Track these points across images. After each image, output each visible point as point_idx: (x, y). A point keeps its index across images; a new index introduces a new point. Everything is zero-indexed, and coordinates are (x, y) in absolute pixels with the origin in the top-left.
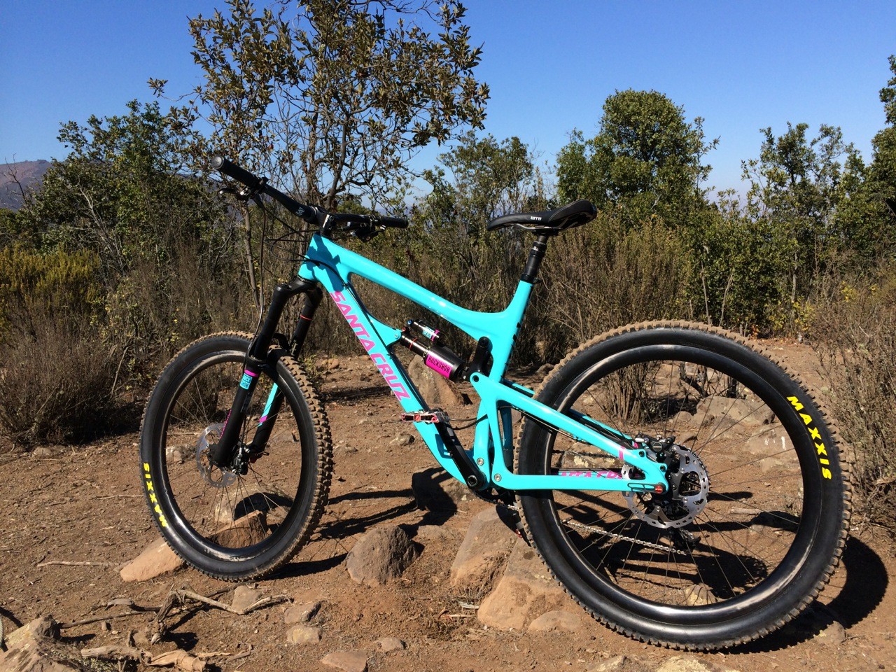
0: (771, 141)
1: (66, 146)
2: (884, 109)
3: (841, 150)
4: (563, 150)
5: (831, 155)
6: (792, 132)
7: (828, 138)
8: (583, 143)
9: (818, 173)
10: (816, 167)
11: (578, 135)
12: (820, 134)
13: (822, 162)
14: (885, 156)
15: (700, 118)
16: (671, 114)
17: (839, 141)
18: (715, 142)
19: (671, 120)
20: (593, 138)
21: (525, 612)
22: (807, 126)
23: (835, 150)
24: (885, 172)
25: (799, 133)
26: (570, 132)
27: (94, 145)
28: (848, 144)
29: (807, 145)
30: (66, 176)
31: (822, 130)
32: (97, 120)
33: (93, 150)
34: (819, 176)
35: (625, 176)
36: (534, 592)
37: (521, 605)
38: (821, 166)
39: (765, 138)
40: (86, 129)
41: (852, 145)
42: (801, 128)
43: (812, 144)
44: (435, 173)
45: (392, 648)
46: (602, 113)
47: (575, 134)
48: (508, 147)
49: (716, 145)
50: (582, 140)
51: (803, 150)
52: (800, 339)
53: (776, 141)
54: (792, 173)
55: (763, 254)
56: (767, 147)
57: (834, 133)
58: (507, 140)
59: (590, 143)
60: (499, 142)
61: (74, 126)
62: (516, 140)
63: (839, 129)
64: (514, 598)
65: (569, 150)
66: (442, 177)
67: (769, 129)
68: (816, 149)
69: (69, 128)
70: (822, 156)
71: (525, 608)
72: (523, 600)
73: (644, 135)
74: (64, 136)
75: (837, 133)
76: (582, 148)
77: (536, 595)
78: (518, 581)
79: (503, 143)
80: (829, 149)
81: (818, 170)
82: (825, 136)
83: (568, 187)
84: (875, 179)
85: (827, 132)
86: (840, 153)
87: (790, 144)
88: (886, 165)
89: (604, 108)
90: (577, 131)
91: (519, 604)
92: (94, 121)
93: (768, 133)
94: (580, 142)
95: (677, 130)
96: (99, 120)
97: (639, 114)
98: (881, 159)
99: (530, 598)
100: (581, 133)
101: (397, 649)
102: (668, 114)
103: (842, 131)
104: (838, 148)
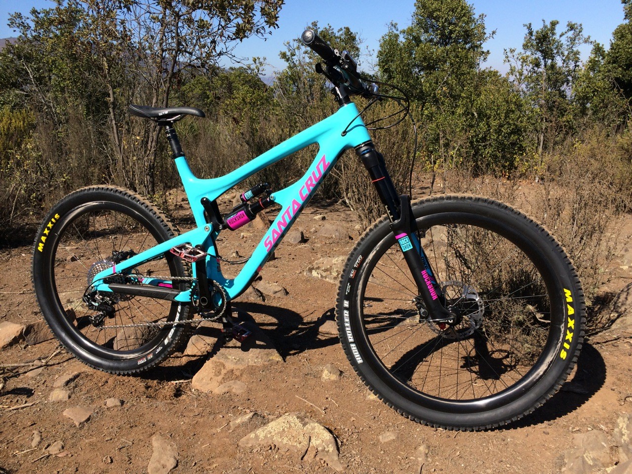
0: (531, 33)
1: (15, 31)
2: (623, 9)
3: (581, 41)
4: (383, 37)
5: (574, 45)
6: (545, 27)
7: (572, 32)
8: (398, 33)
9: (564, 58)
10: (562, 53)
11: (394, 26)
12: (566, 29)
13: (567, 50)
14: (618, 45)
15: (483, 15)
16: (464, 11)
17: (580, 34)
18: (494, 33)
19: (464, 15)
20: (406, 28)
21: (219, 381)
22: (558, 23)
23: (577, 41)
24: (617, 57)
25: (552, 28)
26: (389, 24)
27: (35, 31)
28: (586, 37)
29: (557, 37)
30: (14, 54)
31: (568, 25)
32: (37, 11)
33: (34, 34)
34: (564, 60)
35: (425, 58)
36: (227, 367)
37: (217, 376)
38: (566, 53)
39: (527, 31)
40: (28, 18)
41: (589, 37)
42: (554, 24)
43: (561, 36)
44: (288, 54)
45: (112, 405)
46: (414, 9)
47: (392, 25)
48: (342, 35)
49: (494, 35)
50: (397, 30)
51: (554, 40)
52: (537, 181)
53: (534, 33)
54: (544, 58)
55: (513, 119)
56: (529, 37)
57: (577, 28)
58: (341, 29)
59: (404, 32)
60: (335, 31)
61: (19, 16)
62: (348, 29)
63: (581, 25)
64: (214, 371)
65: (387, 37)
66: (293, 57)
67: (530, 24)
68: (564, 40)
69: (15, 17)
70: (568, 45)
71: (220, 378)
72: (220, 373)
73: (443, 27)
74: (12, 23)
75: (579, 28)
76: (397, 36)
77: (228, 369)
78: (217, 361)
79: (339, 32)
80: (573, 40)
81: (563, 56)
82: (571, 30)
83: (384, 66)
84: (609, 63)
85: (572, 27)
86: (580, 43)
87: (543, 36)
88: (618, 52)
89: (415, 5)
90: (394, 23)
91: (216, 375)
92: (34, 12)
93: (529, 27)
94: (395, 32)
95: (467, 23)
96: (39, 11)
97: (439, 10)
98: (615, 47)
99: (223, 372)
100: (396, 24)
101: (116, 406)
102: (462, 11)
103: (583, 26)
104: (579, 39)
